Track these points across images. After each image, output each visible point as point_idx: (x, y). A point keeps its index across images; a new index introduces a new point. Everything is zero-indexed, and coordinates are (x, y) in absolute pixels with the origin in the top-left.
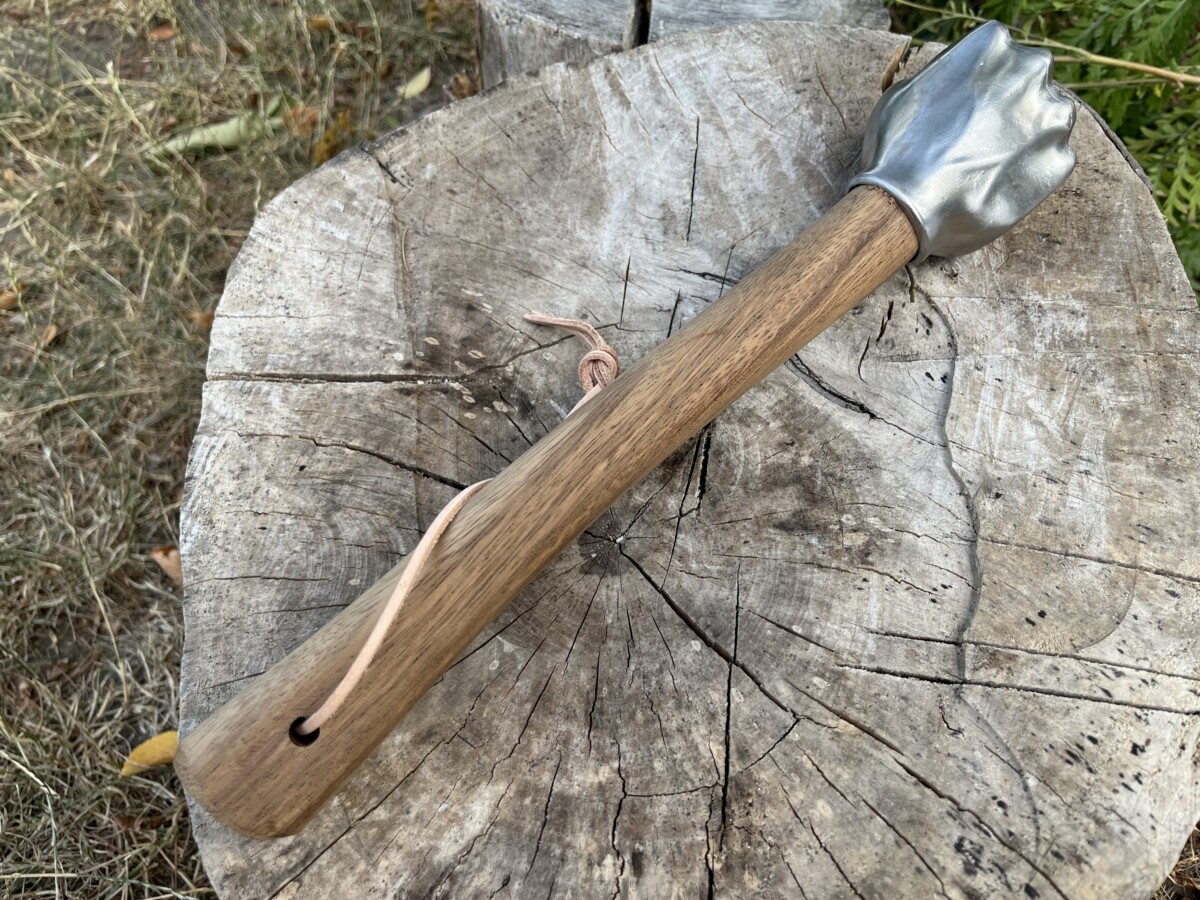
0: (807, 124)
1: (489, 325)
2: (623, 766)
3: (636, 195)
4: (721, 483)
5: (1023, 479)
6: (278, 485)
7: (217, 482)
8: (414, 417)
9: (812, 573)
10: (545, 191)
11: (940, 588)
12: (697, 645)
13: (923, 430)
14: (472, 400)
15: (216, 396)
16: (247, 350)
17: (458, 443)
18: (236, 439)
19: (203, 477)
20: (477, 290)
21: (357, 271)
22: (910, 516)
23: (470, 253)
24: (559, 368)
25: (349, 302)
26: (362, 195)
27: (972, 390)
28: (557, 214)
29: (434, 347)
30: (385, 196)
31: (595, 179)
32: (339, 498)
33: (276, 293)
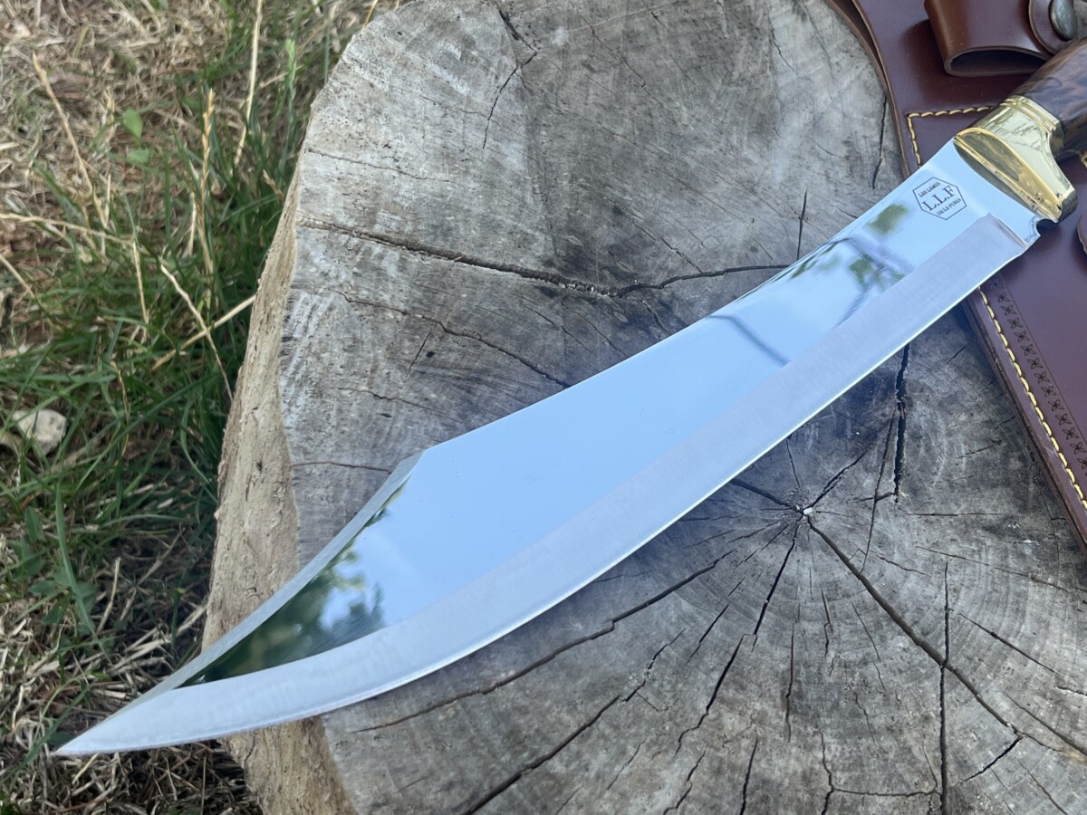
1: (641, 236)
2: (829, 757)
3: (816, 125)
4: (922, 470)
6: (400, 368)
7: (325, 350)
8: (559, 323)
9: (1026, 585)
10: (704, 95)
12: (903, 642)
14: (624, 319)
15: (313, 246)
16: (349, 200)
18: (342, 302)
19: (306, 341)
20: (625, 192)
21: (483, 136)
23: (616, 149)
25: (472, 171)
26: (482, 46)
28: (717, 123)
29: (576, 248)
30: (510, 51)
31: (765, 94)
32: (476, 398)
33: (382, 140)
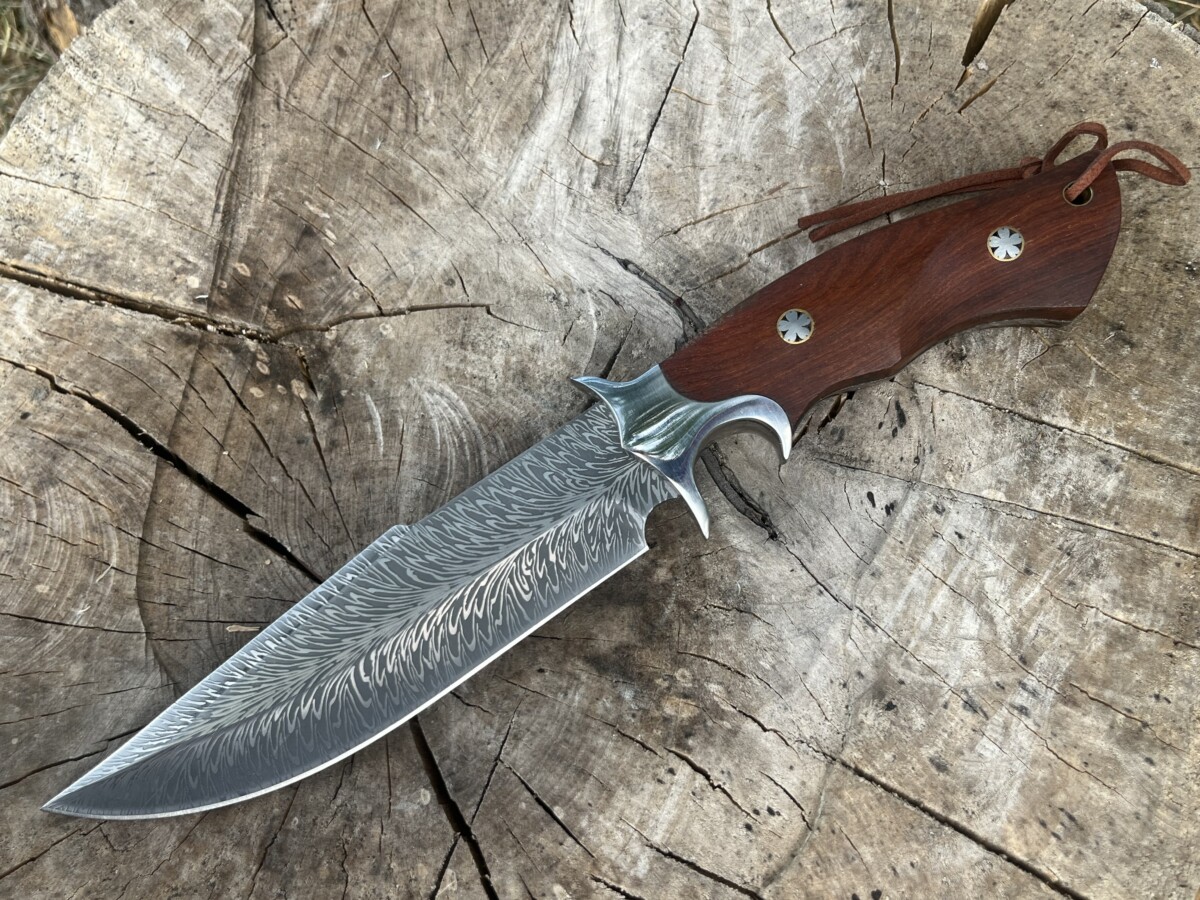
0: (845, 61)
1: (324, 263)
3: (578, 114)
5: (934, 691)
8: (184, 377)
10: (461, 78)
11: (764, 812)
12: (427, 796)
13: (832, 575)
14: (265, 370)
17: (228, 428)
20: (324, 207)
21: (179, 144)
22: (766, 695)
23: (335, 150)
24: (393, 349)
25: (156, 187)
26: (223, 31)
27: (916, 540)
28: (464, 118)
29: (240, 281)
30: (249, 38)
31: (531, 77)
32: (59, 468)
33: (70, 153)
